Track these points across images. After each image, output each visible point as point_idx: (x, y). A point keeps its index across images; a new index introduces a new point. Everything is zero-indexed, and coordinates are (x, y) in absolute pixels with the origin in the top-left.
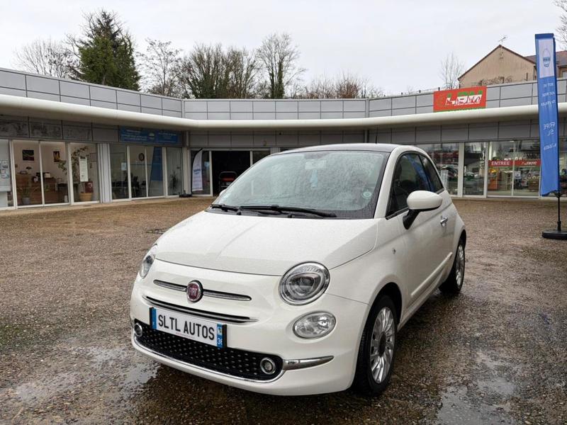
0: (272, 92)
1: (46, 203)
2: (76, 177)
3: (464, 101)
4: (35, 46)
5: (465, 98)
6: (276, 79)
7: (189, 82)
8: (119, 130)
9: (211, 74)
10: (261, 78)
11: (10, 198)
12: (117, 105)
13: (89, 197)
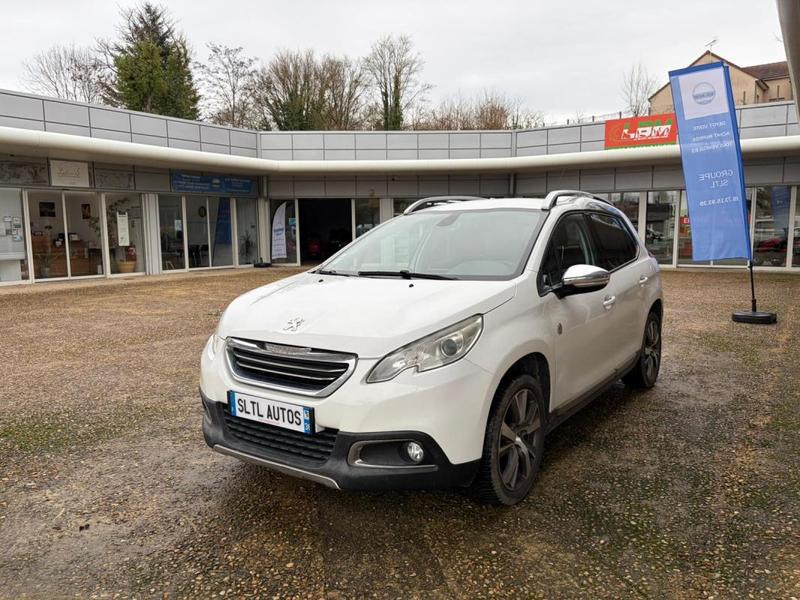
0: (386, 119)
1: (72, 275)
2: (113, 240)
3: (647, 134)
4: (52, 54)
5: (649, 129)
6: (391, 101)
7: (269, 104)
8: (171, 175)
9: (299, 93)
10: (370, 98)
11: (24, 268)
12: (168, 140)
13: (132, 267)
